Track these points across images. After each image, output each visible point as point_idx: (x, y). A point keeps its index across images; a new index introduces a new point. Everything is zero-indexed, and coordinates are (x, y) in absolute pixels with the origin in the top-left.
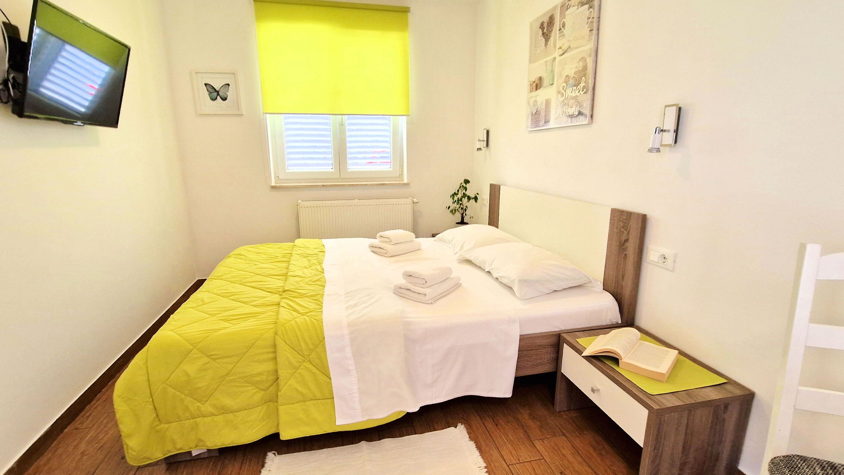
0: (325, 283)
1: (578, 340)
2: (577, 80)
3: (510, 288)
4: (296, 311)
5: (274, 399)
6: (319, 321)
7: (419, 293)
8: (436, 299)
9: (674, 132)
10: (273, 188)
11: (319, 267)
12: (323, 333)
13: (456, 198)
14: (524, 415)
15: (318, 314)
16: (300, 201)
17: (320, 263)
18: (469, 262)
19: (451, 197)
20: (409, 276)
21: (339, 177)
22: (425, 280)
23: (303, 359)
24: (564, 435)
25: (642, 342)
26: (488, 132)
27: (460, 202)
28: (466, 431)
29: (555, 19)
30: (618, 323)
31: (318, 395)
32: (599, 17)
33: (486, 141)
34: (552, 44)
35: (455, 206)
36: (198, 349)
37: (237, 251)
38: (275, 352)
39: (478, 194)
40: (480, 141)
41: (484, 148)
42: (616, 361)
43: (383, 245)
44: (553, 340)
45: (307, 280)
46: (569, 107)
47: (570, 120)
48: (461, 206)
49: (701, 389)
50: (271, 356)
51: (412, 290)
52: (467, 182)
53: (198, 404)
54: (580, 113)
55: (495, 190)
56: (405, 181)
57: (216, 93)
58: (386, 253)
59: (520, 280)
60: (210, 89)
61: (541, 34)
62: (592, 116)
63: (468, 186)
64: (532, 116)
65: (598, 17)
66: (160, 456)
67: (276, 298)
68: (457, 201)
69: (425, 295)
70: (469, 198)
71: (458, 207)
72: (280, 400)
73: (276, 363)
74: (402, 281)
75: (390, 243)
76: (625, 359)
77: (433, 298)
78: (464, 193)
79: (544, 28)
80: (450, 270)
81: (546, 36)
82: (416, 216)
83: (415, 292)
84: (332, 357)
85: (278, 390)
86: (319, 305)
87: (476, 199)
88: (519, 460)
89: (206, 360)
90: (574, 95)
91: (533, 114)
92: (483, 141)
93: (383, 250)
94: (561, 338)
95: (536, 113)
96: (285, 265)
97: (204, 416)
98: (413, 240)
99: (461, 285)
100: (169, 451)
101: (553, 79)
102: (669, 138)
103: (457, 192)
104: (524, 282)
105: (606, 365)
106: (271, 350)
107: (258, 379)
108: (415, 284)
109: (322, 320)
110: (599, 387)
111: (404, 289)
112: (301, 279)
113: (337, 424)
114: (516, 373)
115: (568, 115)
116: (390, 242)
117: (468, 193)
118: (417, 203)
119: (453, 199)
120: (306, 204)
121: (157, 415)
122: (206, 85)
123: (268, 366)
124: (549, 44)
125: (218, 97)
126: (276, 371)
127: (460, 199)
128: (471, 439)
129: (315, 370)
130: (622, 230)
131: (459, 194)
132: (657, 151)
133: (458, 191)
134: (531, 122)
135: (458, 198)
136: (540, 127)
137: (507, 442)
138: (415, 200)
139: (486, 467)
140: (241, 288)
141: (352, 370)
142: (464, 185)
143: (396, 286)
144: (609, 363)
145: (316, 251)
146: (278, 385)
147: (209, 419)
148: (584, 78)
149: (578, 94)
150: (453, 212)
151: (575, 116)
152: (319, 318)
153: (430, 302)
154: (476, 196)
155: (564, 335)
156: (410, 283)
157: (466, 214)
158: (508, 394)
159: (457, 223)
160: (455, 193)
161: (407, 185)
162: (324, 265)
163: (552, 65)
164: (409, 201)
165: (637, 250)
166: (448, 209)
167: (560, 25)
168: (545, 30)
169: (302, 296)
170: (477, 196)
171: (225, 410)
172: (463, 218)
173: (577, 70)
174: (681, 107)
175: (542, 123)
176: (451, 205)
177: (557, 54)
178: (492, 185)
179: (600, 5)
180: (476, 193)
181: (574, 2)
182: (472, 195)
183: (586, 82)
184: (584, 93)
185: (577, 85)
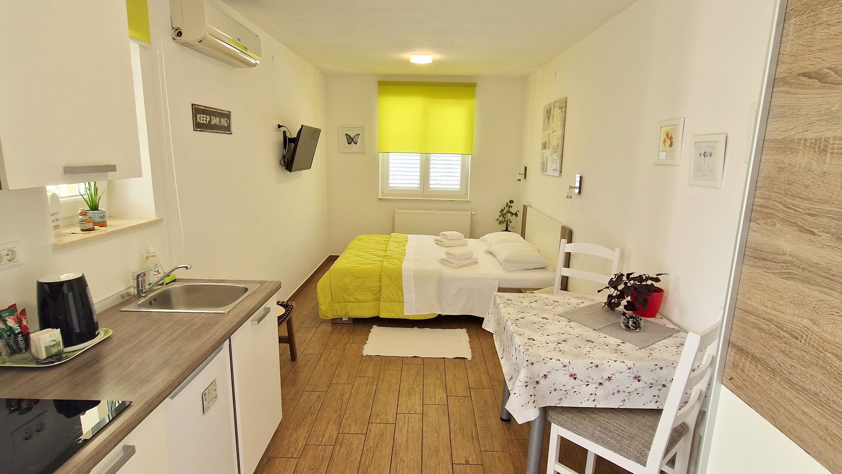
2: (556, 150)
3: (501, 264)
4: (390, 263)
5: (378, 300)
7: (452, 263)
8: (461, 267)
9: (579, 188)
10: (380, 199)
11: (403, 248)
12: (402, 273)
15: (400, 265)
16: (396, 209)
17: (404, 246)
18: (491, 253)
19: (499, 212)
20: (448, 254)
21: (423, 194)
22: (457, 257)
23: (392, 283)
26: (526, 168)
27: (505, 216)
28: (466, 331)
29: (552, 110)
31: (397, 300)
32: (565, 118)
33: (524, 174)
34: (550, 124)
35: (502, 219)
36: (350, 273)
37: (358, 237)
38: (381, 279)
40: (520, 174)
41: (523, 179)
43: (442, 240)
45: (396, 252)
46: (554, 165)
47: (554, 172)
48: (506, 219)
50: (379, 280)
51: (448, 261)
52: (511, 202)
53: (348, 296)
55: (525, 208)
56: (468, 199)
57: (351, 140)
58: (441, 243)
59: (504, 261)
60: (348, 137)
62: (561, 172)
63: (512, 205)
64: (542, 164)
66: (330, 317)
67: (381, 259)
68: (503, 216)
69: (454, 264)
70: (512, 214)
71: (504, 219)
72: (381, 299)
73: (381, 284)
74: (444, 256)
75: (447, 239)
77: (459, 266)
78: (509, 210)
79: (548, 113)
80: (472, 254)
81: (549, 118)
82: (473, 224)
83: (450, 262)
84: (405, 283)
85: (381, 295)
86: (401, 262)
87: (516, 215)
89: (353, 278)
90: (555, 159)
92: (522, 174)
96: (386, 246)
97: (349, 302)
99: (477, 263)
100: (334, 316)
101: (549, 145)
102: (577, 191)
106: (379, 277)
107: (373, 289)
108: (451, 258)
109: (402, 268)
111: (444, 260)
112: (393, 252)
113: (405, 314)
115: (554, 169)
117: (511, 210)
118: (475, 215)
119: (501, 213)
120: (398, 210)
121: (332, 299)
122: (346, 135)
123: (377, 284)
125: (352, 142)
126: (380, 287)
129: (397, 288)
131: (505, 210)
132: (570, 197)
133: (504, 208)
134: (542, 168)
135: (504, 214)
136: (544, 172)
138: (473, 213)
139: (469, 341)
140: (364, 254)
141: (413, 290)
142: (509, 204)
143: (441, 258)
145: (403, 240)
146: (381, 293)
147: (352, 303)
148: (559, 150)
150: (500, 222)
152: (400, 267)
153: (456, 267)
154: (516, 213)
156: (448, 257)
157: (509, 225)
159: (503, 230)
160: (502, 209)
161: (469, 202)
162: (406, 247)
163: (550, 137)
164: (469, 213)
166: (497, 220)
167: (553, 116)
168: (548, 115)
169: (394, 258)
170: (517, 212)
171: (358, 301)
172: (507, 227)
173: (557, 144)
174: (581, 176)
175: (545, 170)
176: (498, 217)
177: (551, 131)
178: (524, 206)
179: (566, 112)
180: (516, 210)
181: (557, 105)
182: (514, 212)
183: (559, 153)
184: (558, 158)
185: (556, 153)
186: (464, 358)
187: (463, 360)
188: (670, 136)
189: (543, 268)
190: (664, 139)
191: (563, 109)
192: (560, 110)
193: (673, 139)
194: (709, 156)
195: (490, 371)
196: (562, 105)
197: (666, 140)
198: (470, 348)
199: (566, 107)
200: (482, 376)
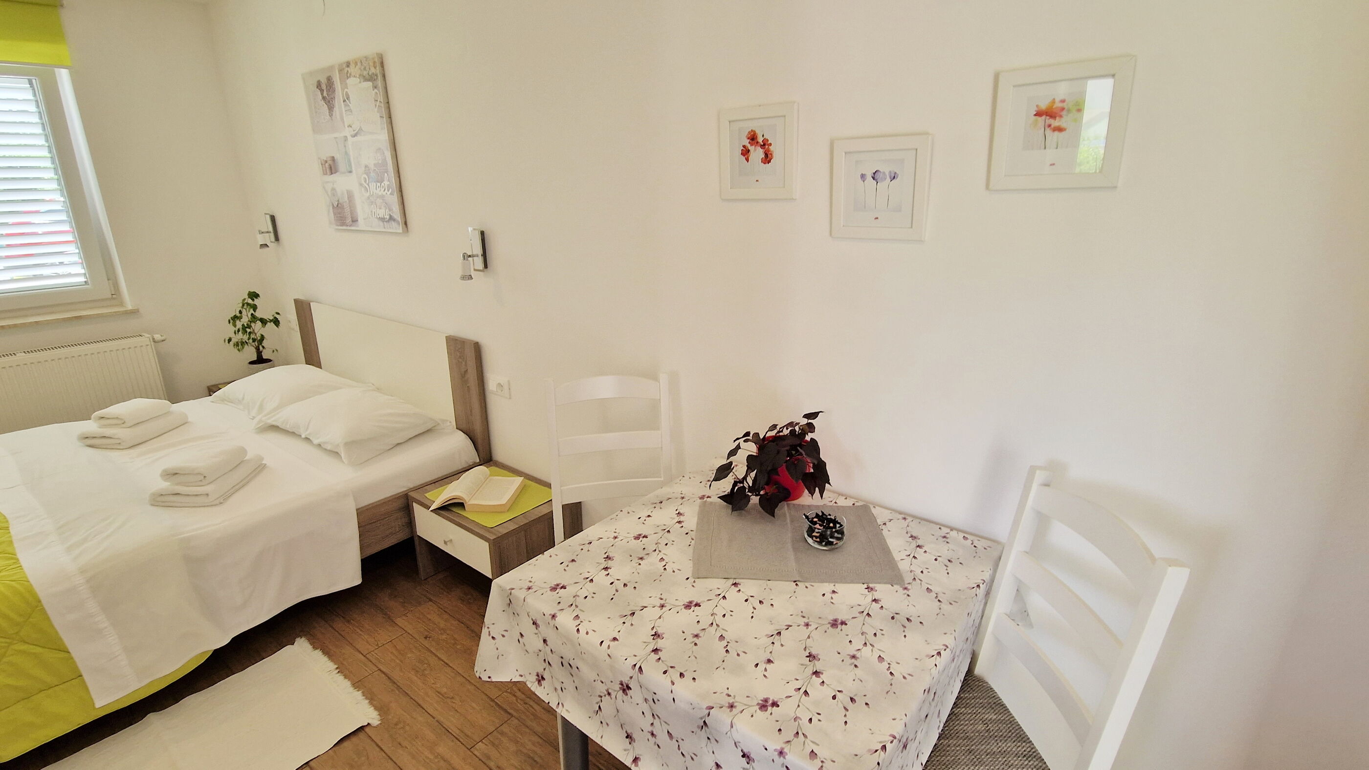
0: (7, 521)
1: (427, 495)
2: (379, 175)
3: (336, 454)
6: (22, 581)
7: (196, 495)
8: (225, 497)
9: (482, 255)
12: (35, 595)
13: (239, 324)
14: (384, 598)
15: (15, 572)
18: (274, 428)
19: (229, 322)
20: (171, 474)
22: (202, 474)
23: (8, 640)
24: (431, 600)
25: (492, 477)
26: (273, 219)
27: (248, 330)
28: (308, 643)
29: (335, 83)
30: (475, 463)
31: (53, 680)
32: (388, 103)
33: (272, 232)
34: (338, 117)
35: (241, 338)
39: (278, 314)
40: (263, 232)
41: (272, 244)
42: (461, 505)
43: (108, 432)
44: (400, 503)
46: (378, 207)
47: (381, 224)
48: (252, 336)
49: (537, 508)
51: (183, 494)
52: (254, 295)
54: (391, 218)
55: (303, 309)
56: (130, 307)
58: (120, 443)
59: (346, 444)
61: (321, 98)
62: (406, 223)
63: (257, 302)
64: (333, 208)
65: (387, 101)
68: (241, 330)
69: (207, 495)
70: (264, 322)
71: (247, 338)
74: (164, 485)
75: (123, 425)
76: (469, 502)
77: (222, 496)
78: (252, 314)
79: (323, 90)
80: (243, 451)
81: (329, 102)
82: (165, 363)
83: (188, 495)
84: (63, 621)
86: (12, 558)
87: (276, 322)
88: (377, 645)
90: (380, 194)
91: (334, 206)
92: (268, 232)
93: (112, 440)
94: (409, 498)
95: (337, 206)
98: (169, 412)
99: (265, 466)
101: (350, 165)
102: (479, 262)
103: (238, 315)
104: (351, 444)
105: (454, 513)
108: (187, 484)
109: (26, 577)
110: (451, 537)
111: (169, 494)
113: (98, 705)
114: (361, 554)
115: (378, 217)
116: (123, 423)
117: (259, 314)
118: (163, 342)
119: (235, 326)
124: (334, 114)
127: (246, 326)
128: (315, 648)
129: (38, 650)
130: (460, 360)
131: (243, 316)
132: (468, 278)
133: (240, 312)
134: (334, 217)
135: (243, 325)
136: (347, 226)
137: (362, 634)
138: (158, 337)
139: (337, 668)
141: (106, 628)
142: (250, 301)
143: (153, 494)
144: (455, 510)
148: (386, 174)
149: (384, 193)
150: (239, 345)
151: (386, 220)
152: (19, 577)
153: (217, 502)
154: (275, 318)
155: (412, 494)
156: (178, 484)
157: (263, 347)
158: (357, 580)
159: (252, 363)
160: (235, 315)
161: (134, 312)
163: (345, 146)
164: (145, 339)
165: (477, 381)
166: (229, 342)
167: (343, 96)
168: (325, 94)
170: (277, 316)
172: (259, 353)
173: (377, 162)
174: (484, 230)
175: (349, 220)
176: (232, 335)
177: (348, 132)
178: (297, 302)
179: (386, 88)
180: (274, 313)
181: (352, 70)
182: (268, 316)
183: (390, 179)
184: (391, 194)
185: (382, 181)
186: (362, 728)
187: (361, 735)
188: (760, 140)
189: (428, 431)
190: (744, 146)
191: (379, 83)
192: (370, 84)
193: (770, 147)
194: (888, 179)
195: (447, 724)
196: (373, 70)
197: (751, 148)
198: (352, 689)
199: (384, 76)
200: (441, 749)
